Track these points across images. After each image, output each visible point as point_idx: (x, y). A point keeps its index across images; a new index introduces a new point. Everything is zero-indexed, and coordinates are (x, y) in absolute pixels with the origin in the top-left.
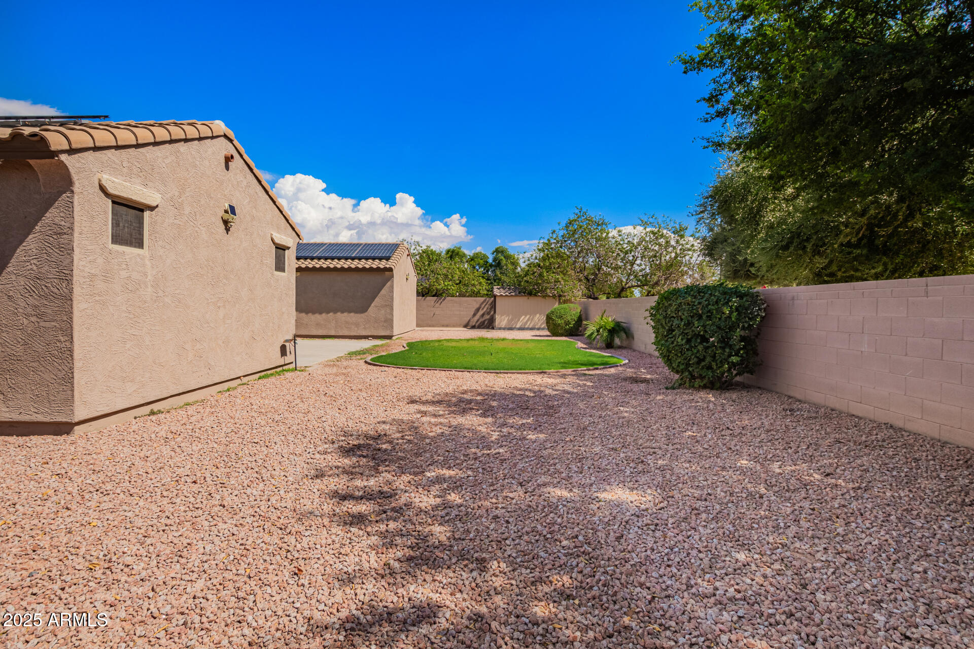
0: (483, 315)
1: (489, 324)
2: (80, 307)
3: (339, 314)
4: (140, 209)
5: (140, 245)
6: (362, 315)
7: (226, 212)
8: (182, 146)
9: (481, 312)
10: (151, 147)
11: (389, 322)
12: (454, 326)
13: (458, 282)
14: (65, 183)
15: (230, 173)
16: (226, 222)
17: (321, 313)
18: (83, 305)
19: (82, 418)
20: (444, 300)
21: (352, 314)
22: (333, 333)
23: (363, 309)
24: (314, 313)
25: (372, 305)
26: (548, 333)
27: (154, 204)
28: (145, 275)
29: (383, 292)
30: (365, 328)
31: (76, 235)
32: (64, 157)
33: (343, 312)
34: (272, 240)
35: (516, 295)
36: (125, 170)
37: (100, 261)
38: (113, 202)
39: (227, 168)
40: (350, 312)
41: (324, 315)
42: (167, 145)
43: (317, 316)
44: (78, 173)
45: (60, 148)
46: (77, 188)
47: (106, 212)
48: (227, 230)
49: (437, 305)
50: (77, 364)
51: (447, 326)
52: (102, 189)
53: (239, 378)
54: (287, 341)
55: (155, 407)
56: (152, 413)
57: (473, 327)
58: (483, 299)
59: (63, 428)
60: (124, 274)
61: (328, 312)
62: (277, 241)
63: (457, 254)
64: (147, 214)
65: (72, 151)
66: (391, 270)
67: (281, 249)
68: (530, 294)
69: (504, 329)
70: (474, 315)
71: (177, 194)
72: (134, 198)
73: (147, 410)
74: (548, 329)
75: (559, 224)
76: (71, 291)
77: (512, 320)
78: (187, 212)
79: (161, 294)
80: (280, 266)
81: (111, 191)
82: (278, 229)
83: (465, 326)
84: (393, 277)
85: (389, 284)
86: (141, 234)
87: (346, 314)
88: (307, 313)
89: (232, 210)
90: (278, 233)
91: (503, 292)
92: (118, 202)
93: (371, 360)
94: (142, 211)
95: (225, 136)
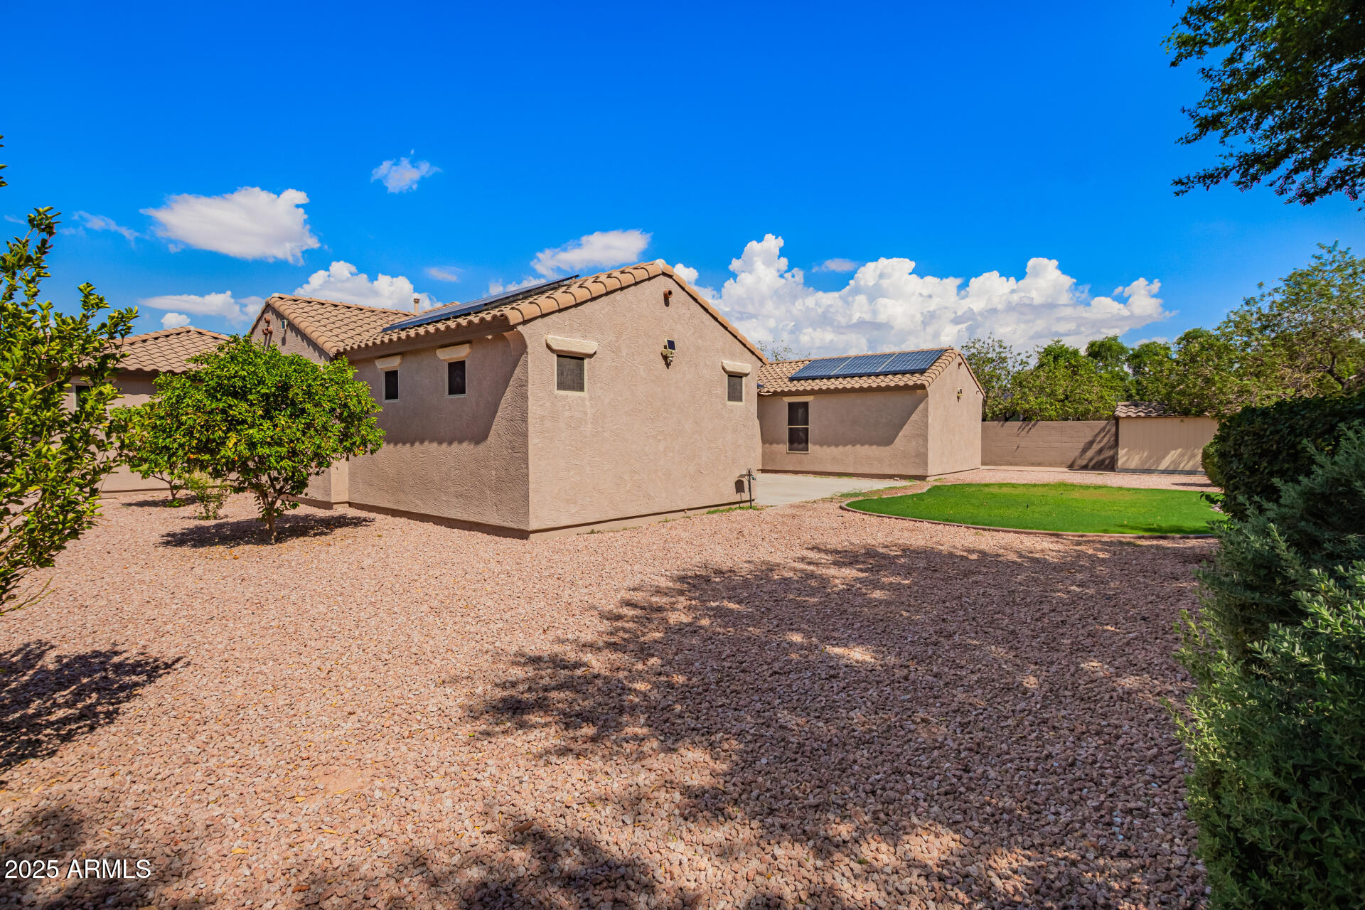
0: (1100, 451)
1: (1108, 465)
2: (534, 441)
3: (858, 446)
4: (580, 358)
5: (581, 388)
6: (888, 448)
7: (665, 347)
8: (618, 295)
9: (1096, 447)
10: (589, 303)
11: (923, 458)
12: (1050, 465)
13: (1062, 397)
14: (522, 347)
15: (671, 308)
16: (665, 358)
17: (837, 446)
18: (536, 441)
19: (535, 528)
20: (1034, 425)
21: (874, 447)
22: (851, 470)
23: (888, 441)
24: (829, 445)
25: (900, 434)
26: (1206, 480)
27: (592, 352)
28: (586, 414)
29: (914, 417)
30: (890, 465)
31: (530, 386)
32: (520, 328)
33: (863, 445)
34: (723, 368)
35: (1159, 416)
36: (567, 328)
37: (548, 404)
38: (558, 356)
39: (667, 304)
40: (871, 444)
41: (840, 448)
42: (604, 298)
43: (833, 448)
44: (530, 338)
45: (516, 322)
46: (529, 350)
47: (552, 366)
48: (668, 365)
49: (1024, 433)
50: (532, 486)
51: (1039, 464)
52: (548, 347)
53: (683, 510)
54: (741, 476)
55: (596, 527)
56: (593, 532)
57: (1085, 468)
58: (1103, 423)
59: (523, 535)
60: (567, 414)
61: (845, 445)
62: (728, 369)
63: (1110, 349)
64: (586, 361)
65: (525, 322)
66: (923, 387)
67: (735, 378)
68: (1186, 413)
69: (1134, 471)
70: (1084, 451)
71: (614, 339)
72: (574, 349)
73: (589, 528)
74: (1207, 473)
75: (1260, 285)
76: (527, 429)
77: (1149, 457)
78: (624, 354)
79: (600, 429)
80: (735, 394)
81: (555, 347)
82: (732, 356)
83: (1071, 467)
84: (927, 396)
85: (922, 406)
86: (582, 378)
87: (866, 447)
88: (821, 445)
89: (671, 345)
90: (732, 359)
91: (1132, 412)
92: (561, 355)
93: (848, 505)
94: (582, 359)
95: (664, 274)
